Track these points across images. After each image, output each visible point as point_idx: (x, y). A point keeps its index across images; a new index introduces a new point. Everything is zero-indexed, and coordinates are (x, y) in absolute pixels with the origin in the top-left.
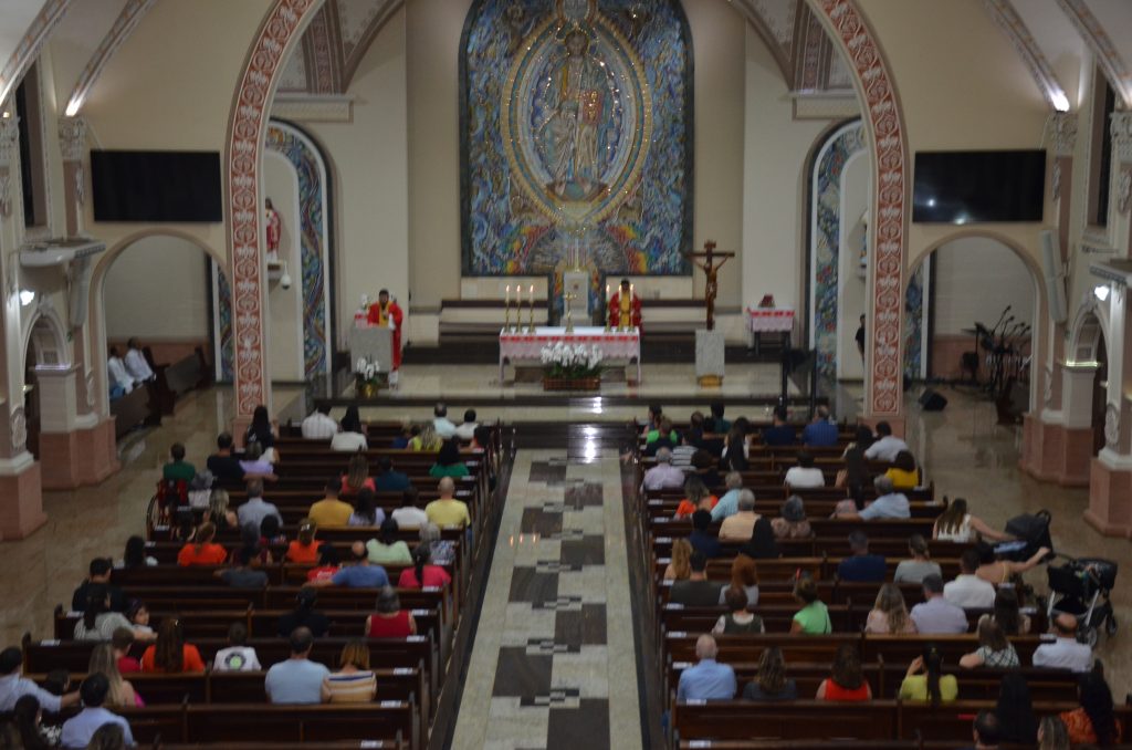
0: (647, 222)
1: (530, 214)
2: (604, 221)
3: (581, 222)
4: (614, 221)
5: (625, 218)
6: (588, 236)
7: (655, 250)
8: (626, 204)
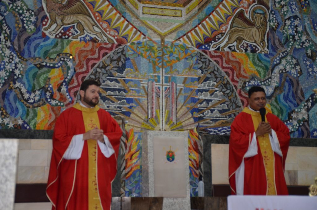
0: (274, 49)
1: (81, 18)
2: (208, 41)
3: (169, 40)
4: (223, 42)
5: (239, 40)
6: (180, 65)
7: (286, 98)
8: (241, 15)
